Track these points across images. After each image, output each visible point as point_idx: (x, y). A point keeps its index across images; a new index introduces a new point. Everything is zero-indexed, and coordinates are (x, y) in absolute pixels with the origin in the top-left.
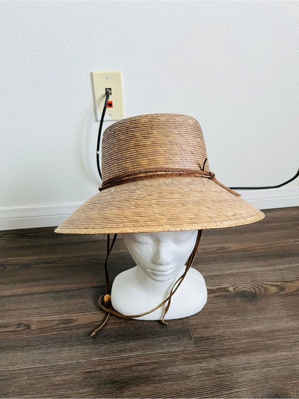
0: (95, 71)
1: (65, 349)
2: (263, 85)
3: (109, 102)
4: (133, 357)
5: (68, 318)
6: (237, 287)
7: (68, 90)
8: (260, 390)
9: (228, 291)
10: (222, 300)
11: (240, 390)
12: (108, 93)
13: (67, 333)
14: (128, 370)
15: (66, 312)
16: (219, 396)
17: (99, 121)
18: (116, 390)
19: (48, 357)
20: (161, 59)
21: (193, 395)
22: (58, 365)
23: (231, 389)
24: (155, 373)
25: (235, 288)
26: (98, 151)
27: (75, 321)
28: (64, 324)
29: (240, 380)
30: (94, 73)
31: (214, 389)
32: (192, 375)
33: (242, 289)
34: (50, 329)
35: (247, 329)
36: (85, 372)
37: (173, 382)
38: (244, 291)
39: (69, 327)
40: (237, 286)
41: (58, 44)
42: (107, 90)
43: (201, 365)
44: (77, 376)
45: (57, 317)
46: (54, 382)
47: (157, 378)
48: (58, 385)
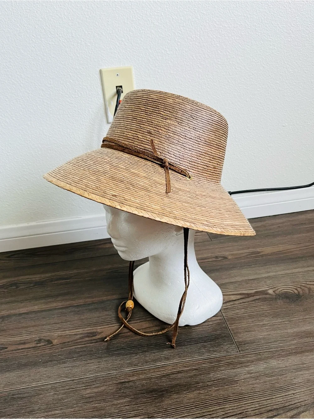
0: (104, 68)
1: (93, 361)
2: (286, 72)
4: (169, 366)
5: (93, 331)
6: (278, 289)
7: (76, 90)
9: (267, 294)
10: (262, 303)
11: (297, 391)
12: (119, 91)
13: (93, 345)
14: (165, 379)
15: (89, 325)
17: (110, 123)
18: (155, 399)
19: (75, 370)
20: (174, 51)
21: (243, 399)
22: (87, 378)
23: (286, 392)
24: (197, 379)
25: (275, 291)
27: (100, 333)
28: (88, 337)
29: (295, 381)
30: (103, 70)
32: (239, 379)
33: (283, 291)
34: (74, 343)
35: (295, 330)
36: (118, 383)
37: (218, 388)
38: (286, 293)
39: (94, 340)
40: (276, 288)
41: (64, 41)
42: (118, 88)
43: (248, 369)
44: (110, 388)
45: (80, 331)
46: (84, 395)
47: (200, 384)
48: (89, 398)
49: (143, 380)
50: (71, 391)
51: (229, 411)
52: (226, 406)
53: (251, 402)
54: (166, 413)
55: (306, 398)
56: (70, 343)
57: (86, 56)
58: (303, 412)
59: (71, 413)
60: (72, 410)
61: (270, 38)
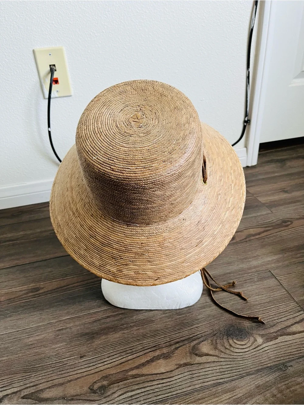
0: (37, 49)
1: (35, 313)
3: (54, 78)
5: (36, 287)
7: (12, 69)
8: (217, 323)
11: (200, 325)
12: (52, 69)
13: (36, 299)
14: (97, 323)
15: (33, 281)
16: (181, 332)
17: (47, 99)
18: (87, 341)
19: (20, 322)
20: (101, 33)
21: (158, 335)
22: (30, 328)
23: (192, 326)
24: (123, 322)
26: (49, 128)
27: (43, 288)
28: (32, 292)
29: (199, 317)
31: (177, 328)
32: (156, 319)
34: (19, 299)
36: (56, 330)
37: (139, 328)
39: (37, 294)
42: (51, 66)
44: (50, 335)
45: (25, 287)
47: (124, 326)
48: (31, 345)
49: (77, 326)
50: (16, 340)
51: (146, 346)
52: (144, 342)
53: (163, 336)
54: (95, 352)
55: (206, 330)
56: (16, 299)
57: (19, 38)
58: (203, 341)
59: (16, 358)
60: (17, 355)
61: (187, 23)
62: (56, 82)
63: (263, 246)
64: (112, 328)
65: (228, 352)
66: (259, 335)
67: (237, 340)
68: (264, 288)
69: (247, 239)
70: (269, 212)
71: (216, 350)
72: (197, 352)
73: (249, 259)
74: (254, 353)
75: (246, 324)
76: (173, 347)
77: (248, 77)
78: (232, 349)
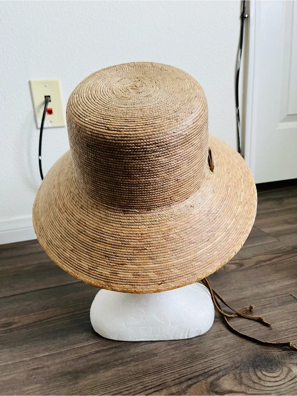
3: (49, 109)
8: (238, 354)
11: (216, 357)
12: (47, 99)
13: (7, 335)
17: (40, 129)
18: (69, 382)
23: (206, 358)
24: (117, 357)
26: (40, 157)
27: (17, 323)
28: (4, 327)
29: (214, 347)
30: (32, 81)
31: (187, 361)
32: (159, 352)
37: (137, 363)
39: (9, 329)
42: (46, 97)
47: (119, 361)
49: (57, 364)
52: (145, 380)
53: (170, 372)
55: (225, 362)
58: (223, 376)
62: (50, 112)
63: (277, 271)
64: (103, 365)
65: (257, 386)
66: (293, 364)
67: (266, 371)
68: (289, 313)
69: (258, 266)
70: (276, 240)
71: (241, 386)
72: (217, 389)
73: (263, 284)
74: (292, 386)
75: (274, 353)
76: (184, 385)
77: (238, 115)
78: (262, 382)
